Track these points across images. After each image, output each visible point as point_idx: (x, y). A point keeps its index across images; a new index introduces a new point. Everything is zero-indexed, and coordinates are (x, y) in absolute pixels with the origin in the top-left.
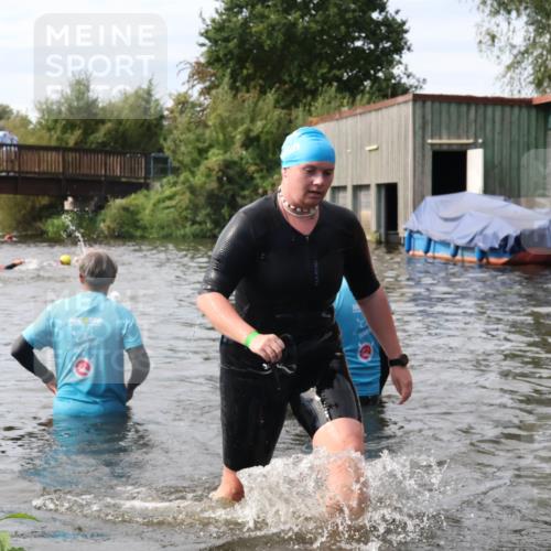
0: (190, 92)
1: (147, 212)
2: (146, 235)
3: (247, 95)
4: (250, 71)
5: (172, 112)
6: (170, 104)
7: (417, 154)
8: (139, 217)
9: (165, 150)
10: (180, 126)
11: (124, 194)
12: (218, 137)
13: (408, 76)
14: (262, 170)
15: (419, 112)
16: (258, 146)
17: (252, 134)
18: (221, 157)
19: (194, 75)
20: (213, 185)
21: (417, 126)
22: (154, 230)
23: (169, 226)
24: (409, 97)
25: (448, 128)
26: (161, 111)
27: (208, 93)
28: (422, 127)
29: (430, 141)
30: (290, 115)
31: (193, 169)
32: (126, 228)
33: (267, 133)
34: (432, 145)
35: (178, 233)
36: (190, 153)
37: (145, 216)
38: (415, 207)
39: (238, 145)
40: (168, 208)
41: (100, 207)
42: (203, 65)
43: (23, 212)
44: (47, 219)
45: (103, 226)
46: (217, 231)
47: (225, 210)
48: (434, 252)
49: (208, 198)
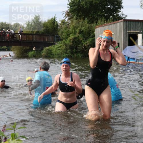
0: (65, 19)
1: (54, 51)
2: (54, 56)
3: (80, 20)
4: (81, 14)
5: (60, 24)
6: (60, 22)
7: (124, 35)
8: (52, 52)
9: (59, 34)
10: (63, 28)
11: (48, 46)
12: (73, 32)
13: (122, 15)
14: (84, 40)
15: (125, 24)
16: (83, 33)
17: (81, 30)
18: (73, 36)
19: (66, 15)
20: (71, 43)
21: (125, 28)
22: (56, 55)
23: (60, 54)
24: (123, 20)
25: (133, 29)
26: (58, 25)
27: (70, 20)
28: (126, 28)
30: (91, 25)
31: (66, 39)
32: (49, 55)
33: (85, 30)
34: (128, 33)
35: (62, 56)
36: (65, 35)
37: (54, 52)
38: (124, 49)
39: (78, 33)
40: (60, 49)
41: (42, 49)
42: (69, 12)
43: (22, 51)
44: (29, 52)
45: (43, 54)
46: (72, 55)
47: (74, 50)
48: (129, 61)
49: (70, 47)
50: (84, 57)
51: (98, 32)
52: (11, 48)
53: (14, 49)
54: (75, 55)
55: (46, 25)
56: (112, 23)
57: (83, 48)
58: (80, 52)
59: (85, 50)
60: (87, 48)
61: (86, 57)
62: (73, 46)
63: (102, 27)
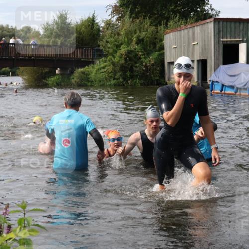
0: (112, 19)
1: (93, 74)
2: (93, 84)
3: (138, 20)
4: (139, 10)
5: (103, 28)
6: (103, 25)
7: (216, 46)
8: (89, 76)
9: (101, 47)
10: (107, 35)
11: (83, 66)
12: (125, 41)
13: (212, 10)
14: (145, 55)
15: (216, 26)
16: (143, 44)
17: (141, 38)
18: (126, 49)
19: (114, 11)
20: (123, 61)
21: (216, 33)
22: (96, 82)
23: (103, 80)
24: (212, 19)
25: (230, 34)
26: (99, 28)
27: (120, 20)
28: (218, 34)
29: (221, 40)
30: (157, 29)
31: (113, 54)
32: (84, 82)
33: (147, 37)
34: (222, 41)
35: (107, 83)
36: (112, 47)
37: (92, 76)
38: (214, 71)
39: (134, 42)
40: (103, 72)
41: (72, 72)
42: (117, 7)
43: (37, 75)
44: (48, 77)
45: (73, 81)
46: (125, 82)
47: (128, 73)
48: (225, 91)
49: (121, 67)
50: (145, 85)
51: (169, 42)
52: (18, 70)
53: (23, 72)
54: (129, 82)
56: (193, 25)
57: (143, 70)
58: (137, 76)
59: (147, 72)
60: (150, 70)
61: (148, 85)
62: (127, 65)
63: (177, 32)
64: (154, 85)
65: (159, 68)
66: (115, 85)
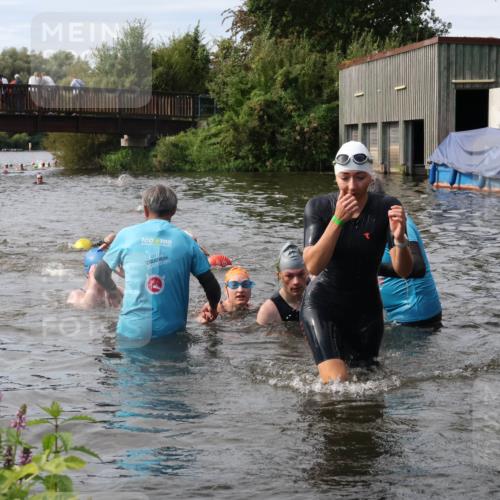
0: (234, 38)
1: (195, 148)
2: (194, 168)
3: (286, 40)
4: (289, 19)
5: (217, 56)
6: (215, 49)
8: (187, 153)
9: (211, 92)
10: (224, 69)
11: (175, 132)
12: (260, 82)
13: (435, 21)
14: (299, 109)
15: (444, 54)
16: (296, 87)
17: (291, 76)
18: (262, 98)
19: (237, 22)
20: (255, 123)
21: (442, 67)
22: (201, 165)
23: (215, 160)
24: (435, 40)
25: (471, 70)
26: (207, 56)
27: (250, 40)
28: (447, 68)
29: (454, 81)
30: (325, 58)
31: (236, 108)
32: (176, 163)
33: (304, 75)
34: (456, 84)
35: (223, 167)
36: (234, 94)
37: (193, 151)
38: (439, 143)
39: (278, 86)
40: (214, 144)
41: (153, 144)
42: (245, 13)
43: (84, 148)
44: (107, 153)
45: (155, 161)
46: (259, 164)
47: (266, 147)
48: (459, 183)
49: (250, 135)
50: (299, 170)
51: (348, 84)
52: (44, 139)
53: (54, 142)
54: (268, 163)
55: (166, 59)
56: (398, 50)
57: (295, 139)
58: (284, 151)
59: (304, 145)
60: (309, 140)
61: (305, 170)
62: (263, 131)
63: (364, 66)
64: (319, 171)
65: (327, 137)
66: (238, 170)
